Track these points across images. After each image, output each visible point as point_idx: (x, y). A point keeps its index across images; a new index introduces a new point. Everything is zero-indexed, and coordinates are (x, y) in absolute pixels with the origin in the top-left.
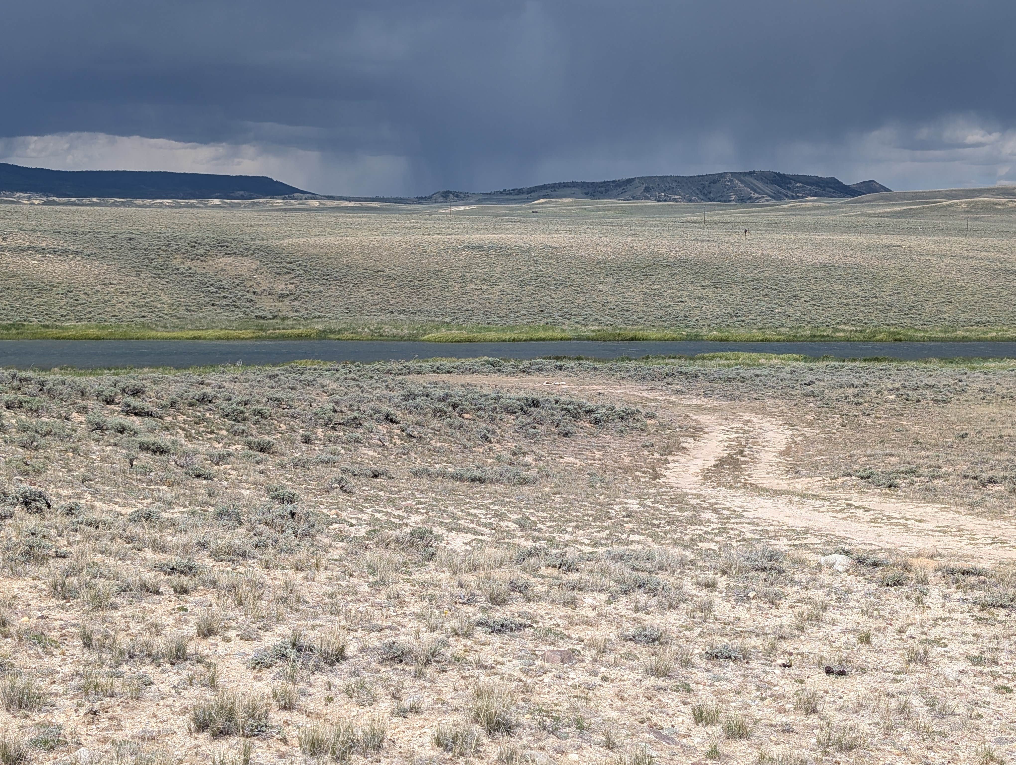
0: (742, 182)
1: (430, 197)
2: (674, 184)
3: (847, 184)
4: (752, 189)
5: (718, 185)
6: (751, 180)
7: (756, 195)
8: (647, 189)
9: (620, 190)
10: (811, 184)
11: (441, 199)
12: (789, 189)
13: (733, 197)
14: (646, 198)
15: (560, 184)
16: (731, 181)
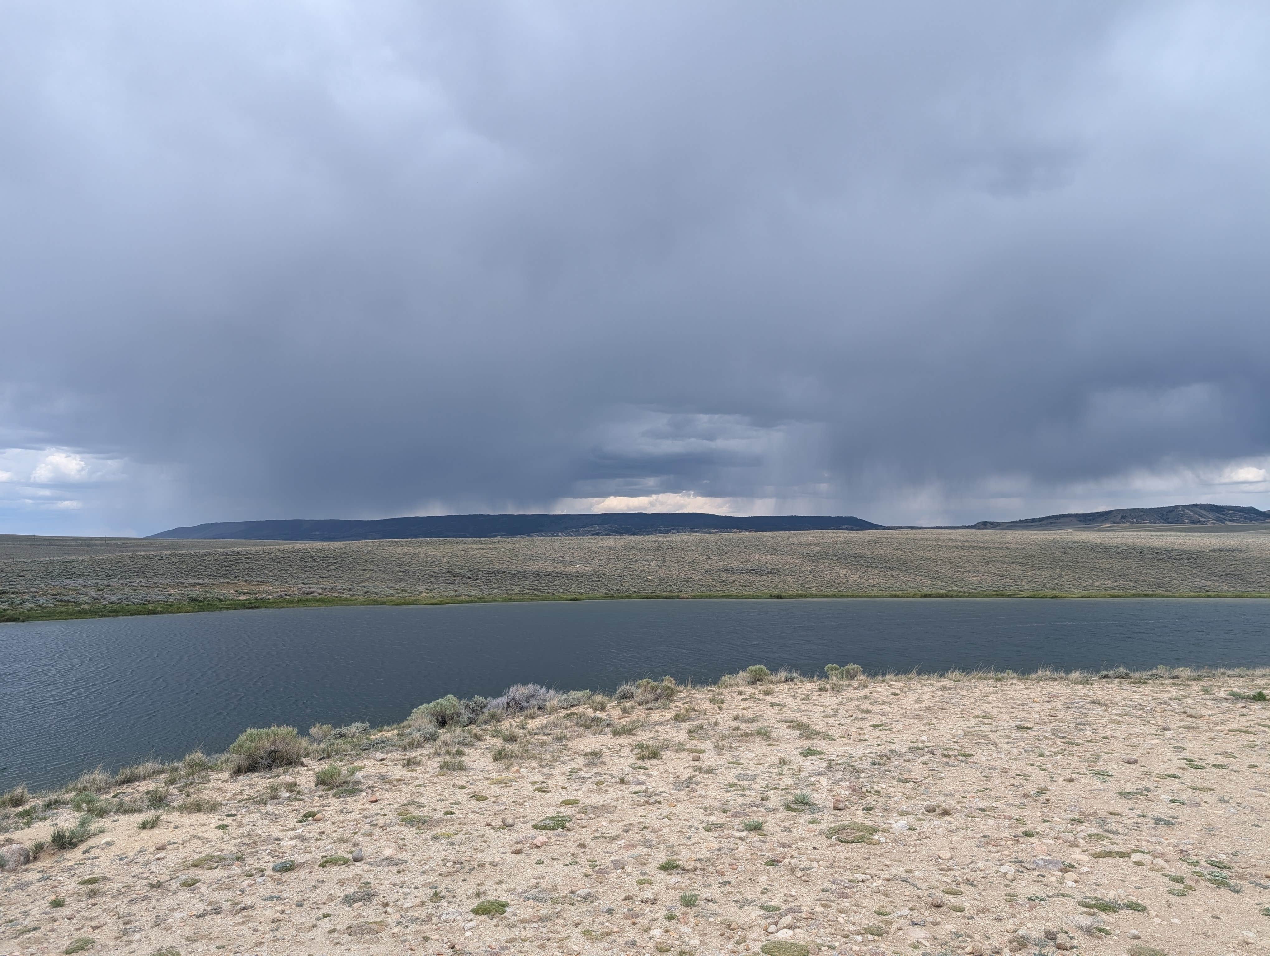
0: (1192, 511)
1: (975, 526)
2: (1141, 514)
3: (1263, 510)
4: (1199, 515)
5: (1174, 513)
6: (1198, 509)
7: (1203, 519)
8: (1123, 517)
9: (1103, 518)
10: (1240, 512)
11: (982, 526)
12: (1224, 515)
13: (1187, 521)
14: (1123, 523)
15: (1060, 515)
16: (1183, 511)
